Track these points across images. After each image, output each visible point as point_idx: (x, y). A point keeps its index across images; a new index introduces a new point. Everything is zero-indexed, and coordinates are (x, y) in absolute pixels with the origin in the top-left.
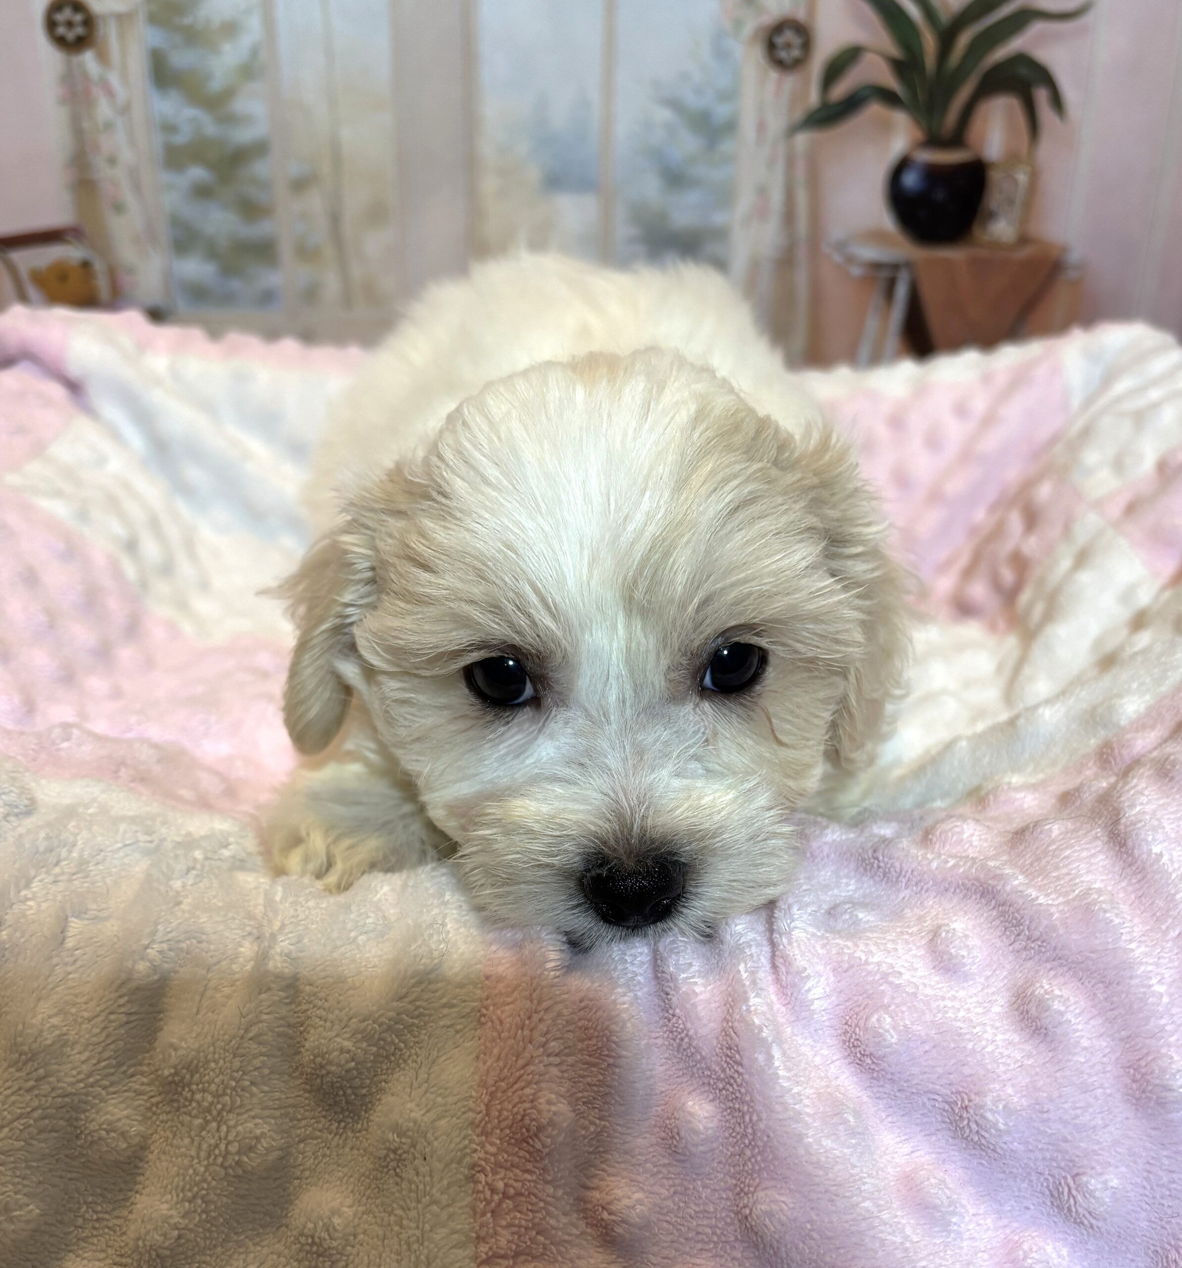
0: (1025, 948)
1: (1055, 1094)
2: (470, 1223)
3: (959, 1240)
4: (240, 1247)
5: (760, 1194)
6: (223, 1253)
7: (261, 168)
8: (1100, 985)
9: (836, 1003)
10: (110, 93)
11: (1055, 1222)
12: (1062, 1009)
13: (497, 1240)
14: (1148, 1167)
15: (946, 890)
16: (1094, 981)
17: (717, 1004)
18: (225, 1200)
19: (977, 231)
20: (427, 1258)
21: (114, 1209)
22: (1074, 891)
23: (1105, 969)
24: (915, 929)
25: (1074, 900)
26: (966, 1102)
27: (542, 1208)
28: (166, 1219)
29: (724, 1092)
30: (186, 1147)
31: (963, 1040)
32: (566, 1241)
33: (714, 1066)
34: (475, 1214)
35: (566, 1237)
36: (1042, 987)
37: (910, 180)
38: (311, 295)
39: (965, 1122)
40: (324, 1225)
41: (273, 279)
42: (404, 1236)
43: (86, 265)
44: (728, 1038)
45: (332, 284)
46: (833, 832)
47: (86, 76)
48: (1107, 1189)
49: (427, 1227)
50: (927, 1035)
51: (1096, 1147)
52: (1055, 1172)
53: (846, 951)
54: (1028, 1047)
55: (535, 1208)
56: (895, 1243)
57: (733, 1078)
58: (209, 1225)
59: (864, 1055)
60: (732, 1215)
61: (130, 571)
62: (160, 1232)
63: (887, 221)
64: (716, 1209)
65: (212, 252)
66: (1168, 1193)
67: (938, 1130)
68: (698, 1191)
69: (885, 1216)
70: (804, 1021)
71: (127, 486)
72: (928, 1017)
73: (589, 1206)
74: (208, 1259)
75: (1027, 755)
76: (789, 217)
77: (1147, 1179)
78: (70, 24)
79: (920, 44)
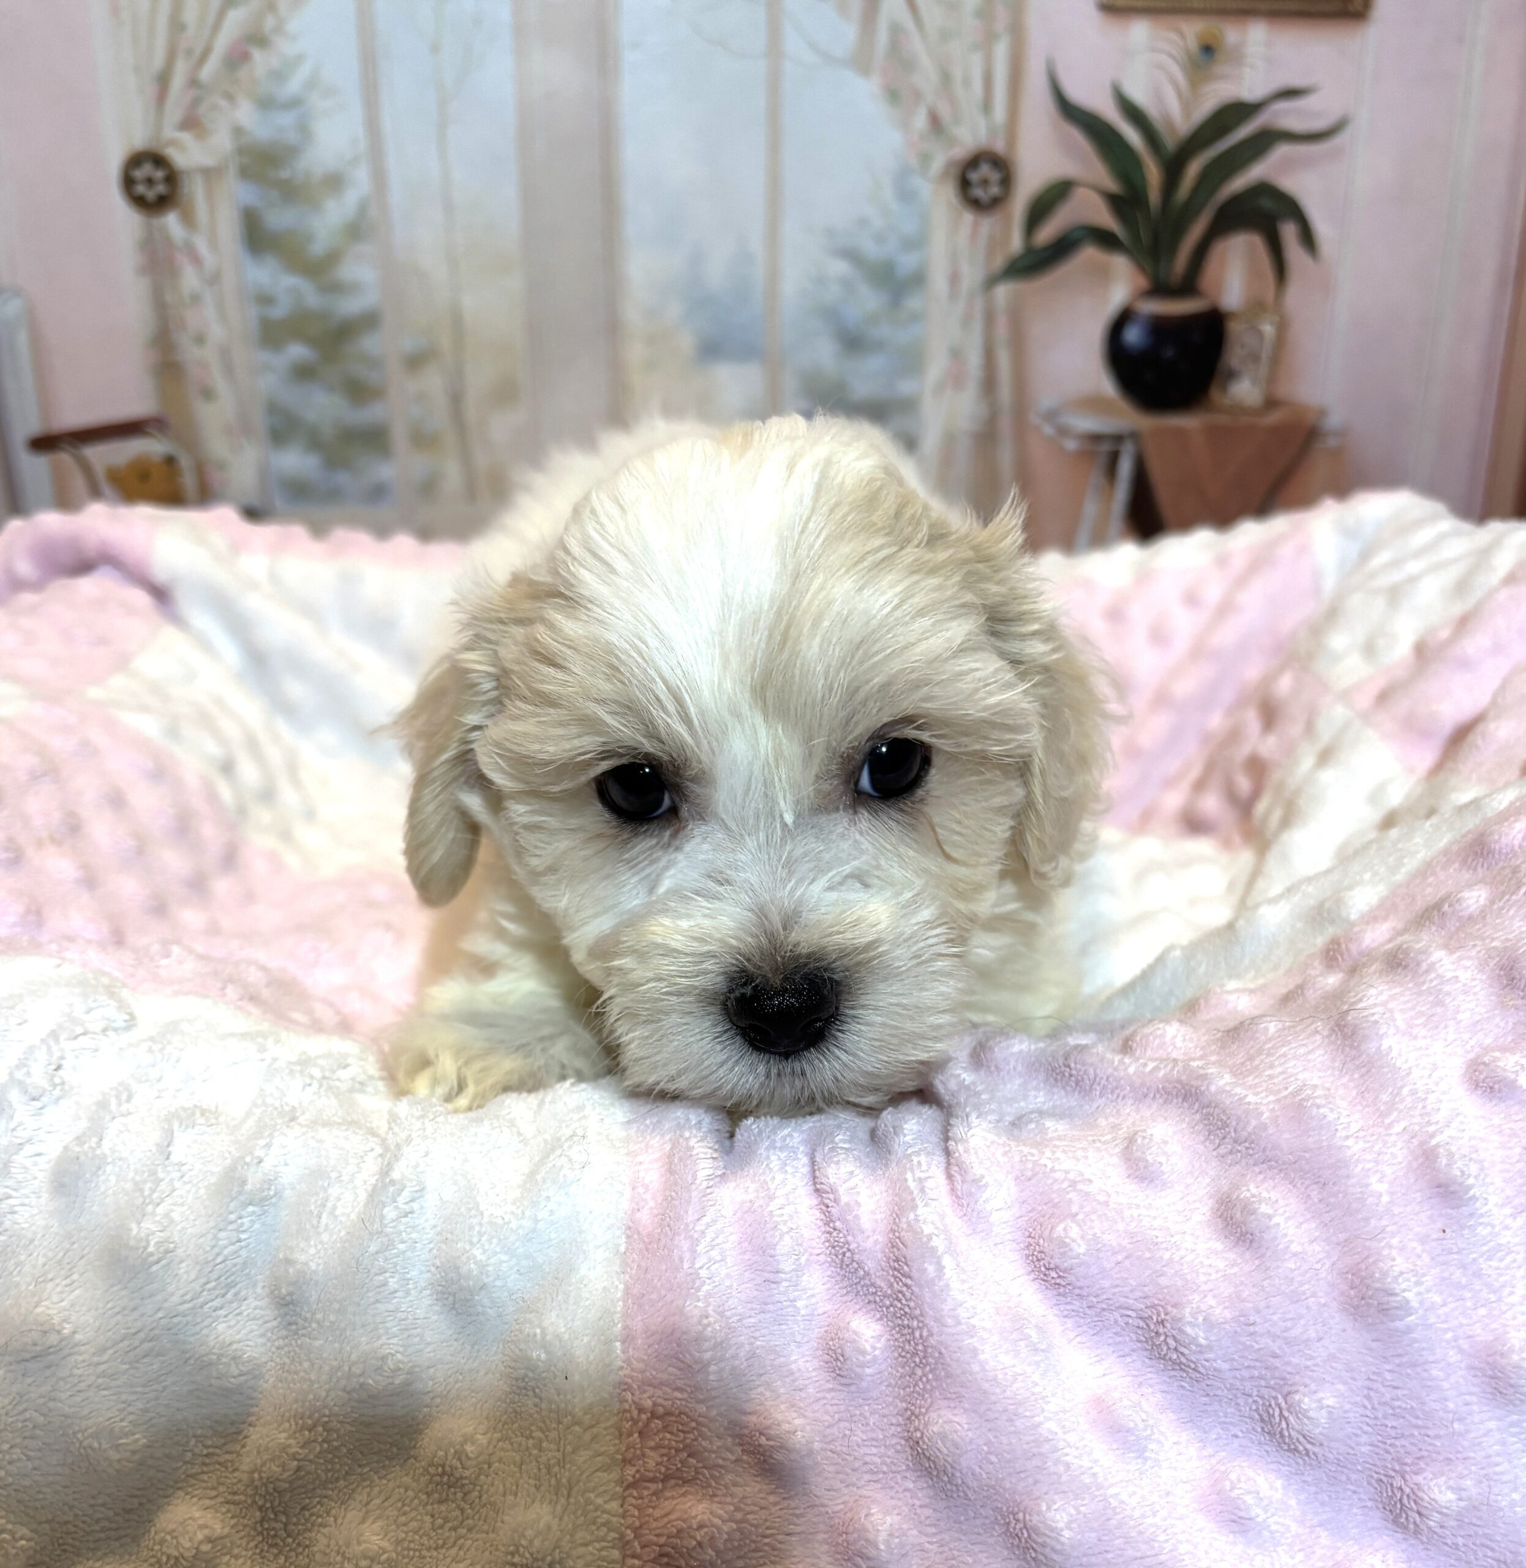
0: (1231, 1152)
1: (1262, 1304)
2: (615, 1445)
3: (1156, 1468)
4: (364, 1480)
5: (933, 1415)
6: (346, 1487)
7: (370, 343)
8: (1315, 1186)
9: (1018, 1215)
10: (196, 260)
11: (1267, 1452)
12: (1271, 1212)
13: (645, 1462)
14: (1368, 1383)
15: (1145, 1096)
16: (1307, 1183)
17: (883, 1216)
18: (348, 1428)
19: (1215, 393)
20: (569, 1481)
21: (225, 1444)
22: (1287, 1088)
23: (1319, 1169)
24: (1109, 1137)
25: (1285, 1097)
26: (1163, 1316)
27: (694, 1428)
28: (284, 1448)
29: (892, 1309)
30: (305, 1371)
31: (1159, 1249)
32: (721, 1466)
33: (879, 1282)
34: (621, 1435)
35: (720, 1462)
36: (1248, 1190)
37: (1133, 335)
38: (429, 488)
39: (1162, 1338)
40: (456, 1452)
41: (385, 471)
42: (543, 1459)
43: (170, 461)
44: (895, 1250)
45: (452, 474)
46: (1021, 1042)
47: (168, 240)
48: (1321, 1408)
49: (569, 1448)
50: (1119, 1245)
51: (1309, 1363)
52: (1265, 1392)
53: (1029, 1158)
54: (1232, 1256)
55: (686, 1429)
56: (1081, 1467)
57: (901, 1292)
58: (330, 1456)
59: (1048, 1269)
60: (903, 1442)
61: (226, 793)
62: (277, 1463)
63: (1106, 386)
64: (885, 1437)
65: (314, 442)
66: (1390, 1411)
67: (1133, 1350)
68: (865, 1418)
69: (1072, 1438)
70: (982, 1234)
71: (219, 702)
72: (1121, 1226)
73: (746, 1432)
74: (330, 1492)
75: (1246, 961)
76: (989, 384)
77: (1368, 1398)
78: (150, 181)
79: (1143, 177)
